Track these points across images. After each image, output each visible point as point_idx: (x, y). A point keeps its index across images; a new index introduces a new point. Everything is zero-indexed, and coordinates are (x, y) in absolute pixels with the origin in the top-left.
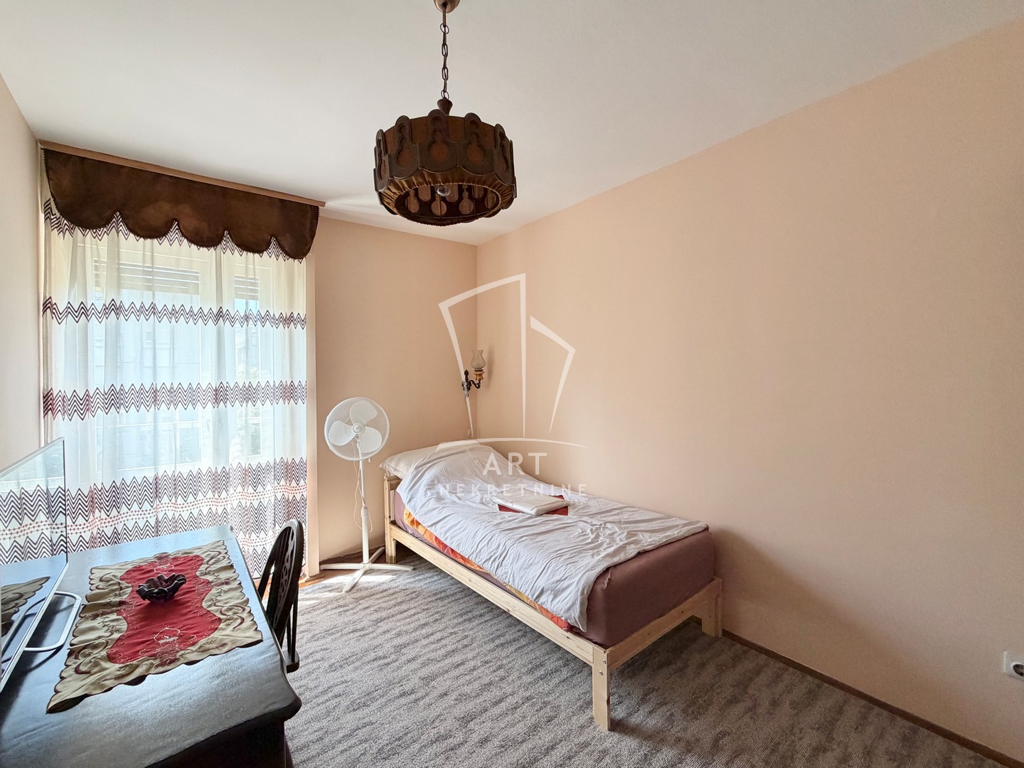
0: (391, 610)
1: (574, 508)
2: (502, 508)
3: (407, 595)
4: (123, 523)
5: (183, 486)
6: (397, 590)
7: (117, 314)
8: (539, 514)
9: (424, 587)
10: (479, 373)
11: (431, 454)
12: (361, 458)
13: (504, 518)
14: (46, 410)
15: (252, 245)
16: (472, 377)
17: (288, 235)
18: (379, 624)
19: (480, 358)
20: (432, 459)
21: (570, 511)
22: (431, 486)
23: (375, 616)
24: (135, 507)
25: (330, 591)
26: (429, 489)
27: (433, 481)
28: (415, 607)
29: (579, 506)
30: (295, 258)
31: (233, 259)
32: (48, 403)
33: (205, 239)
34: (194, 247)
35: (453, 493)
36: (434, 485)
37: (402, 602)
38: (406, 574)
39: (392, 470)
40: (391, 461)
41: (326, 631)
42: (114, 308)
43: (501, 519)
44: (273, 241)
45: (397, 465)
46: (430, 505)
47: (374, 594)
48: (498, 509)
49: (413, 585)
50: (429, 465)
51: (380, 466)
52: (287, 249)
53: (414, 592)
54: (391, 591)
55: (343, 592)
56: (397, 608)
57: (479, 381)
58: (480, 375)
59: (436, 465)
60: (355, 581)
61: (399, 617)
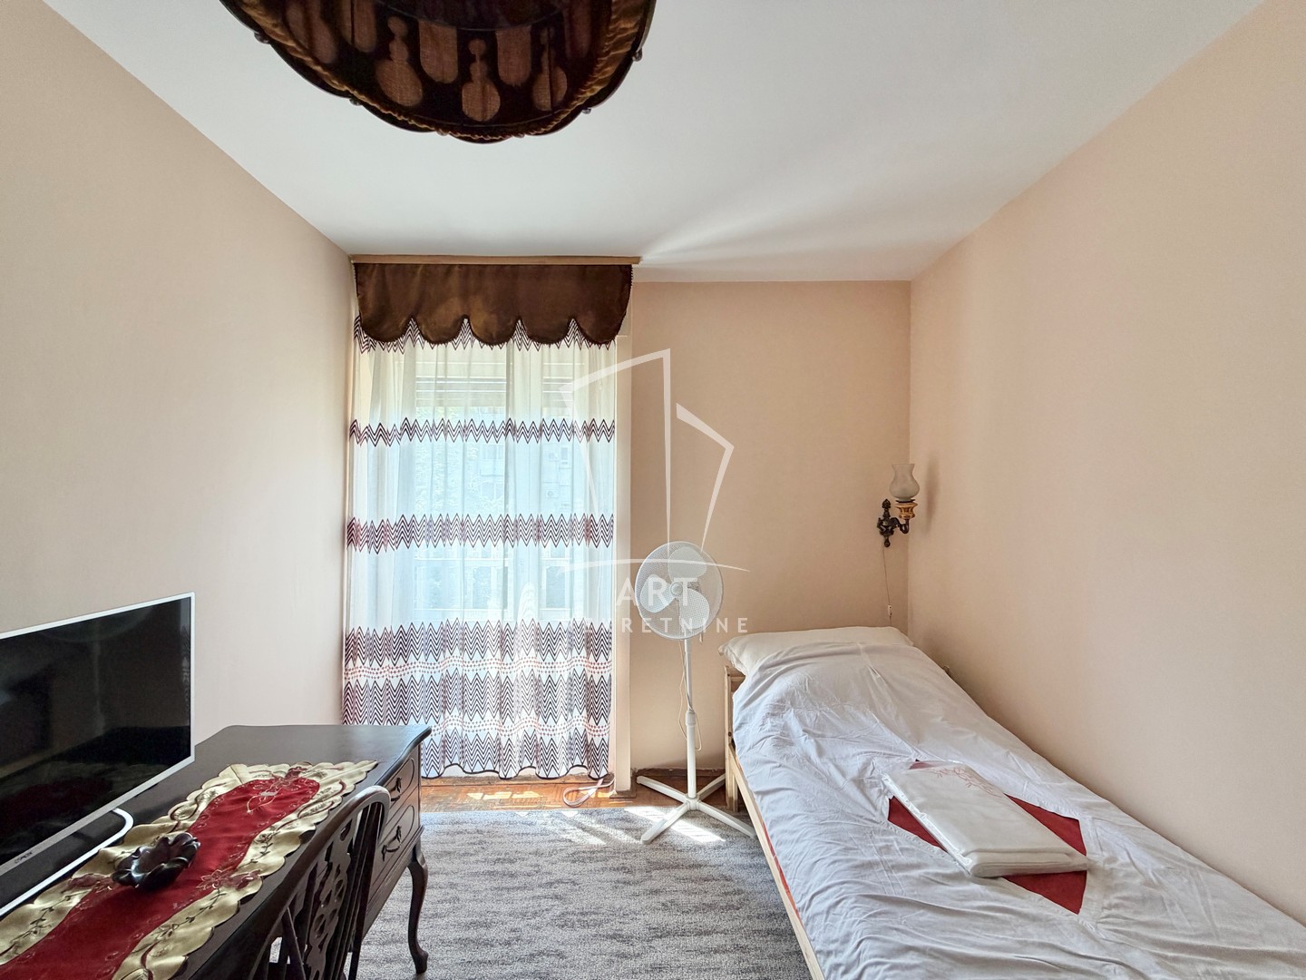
0: (687, 919)
1: (1110, 889)
2: (898, 813)
3: (726, 894)
4: (410, 674)
5: (471, 640)
6: (714, 872)
7: (410, 434)
8: (985, 875)
9: (759, 888)
10: (906, 505)
11: (788, 649)
12: (685, 636)
13: (888, 849)
14: (350, 541)
15: (548, 335)
16: (895, 512)
17: (590, 312)
18: (656, 943)
19: (909, 478)
20: (791, 656)
21: (1092, 895)
22: (777, 709)
23: (659, 918)
24: (422, 658)
25: (628, 830)
26: (773, 715)
27: (781, 701)
28: (725, 932)
29: (1124, 886)
30: (599, 343)
31: (527, 357)
32: (350, 533)
33: (494, 335)
34: (486, 347)
35: (814, 735)
36: (782, 708)
37: (711, 907)
38: (743, 841)
39: (735, 660)
40: (735, 643)
41: (582, 914)
42: (409, 429)
43: (880, 850)
44: (573, 324)
45: (740, 654)
46: (763, 751)
47: (677, 867)
48: (886, 812)
49: (743, 874)
50: (784, 667)
51: (720, 649)
52: (587, 332)
53: (739, 892)
54: (705, 872)
55: (641, 842)
56: (698, 917)
57: (907, 521)
58: (907, 510)
59: (794, 671)
60: (666, 826)
61: (692, 941)
